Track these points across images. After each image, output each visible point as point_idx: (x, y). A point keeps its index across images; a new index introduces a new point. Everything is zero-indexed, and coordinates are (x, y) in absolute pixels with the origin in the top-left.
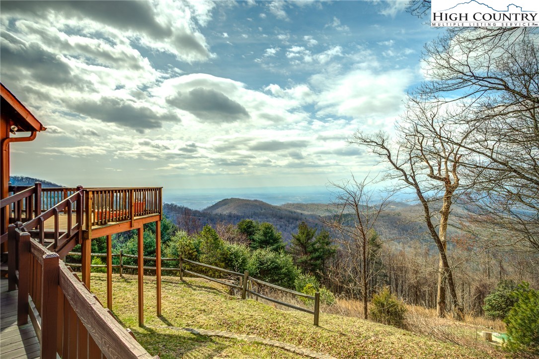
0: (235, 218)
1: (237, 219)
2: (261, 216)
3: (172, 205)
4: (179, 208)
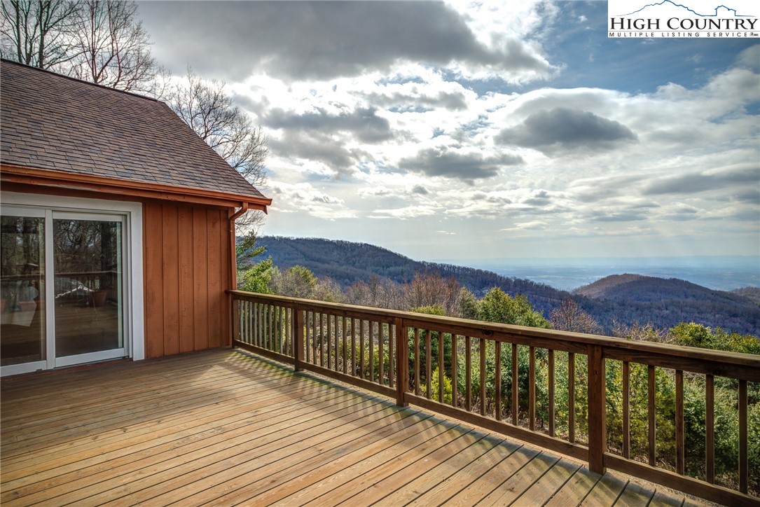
0: (633, 308)
1: (637, 309)
2: (688, 309)
3: (526, 281)
4: (537, 286)
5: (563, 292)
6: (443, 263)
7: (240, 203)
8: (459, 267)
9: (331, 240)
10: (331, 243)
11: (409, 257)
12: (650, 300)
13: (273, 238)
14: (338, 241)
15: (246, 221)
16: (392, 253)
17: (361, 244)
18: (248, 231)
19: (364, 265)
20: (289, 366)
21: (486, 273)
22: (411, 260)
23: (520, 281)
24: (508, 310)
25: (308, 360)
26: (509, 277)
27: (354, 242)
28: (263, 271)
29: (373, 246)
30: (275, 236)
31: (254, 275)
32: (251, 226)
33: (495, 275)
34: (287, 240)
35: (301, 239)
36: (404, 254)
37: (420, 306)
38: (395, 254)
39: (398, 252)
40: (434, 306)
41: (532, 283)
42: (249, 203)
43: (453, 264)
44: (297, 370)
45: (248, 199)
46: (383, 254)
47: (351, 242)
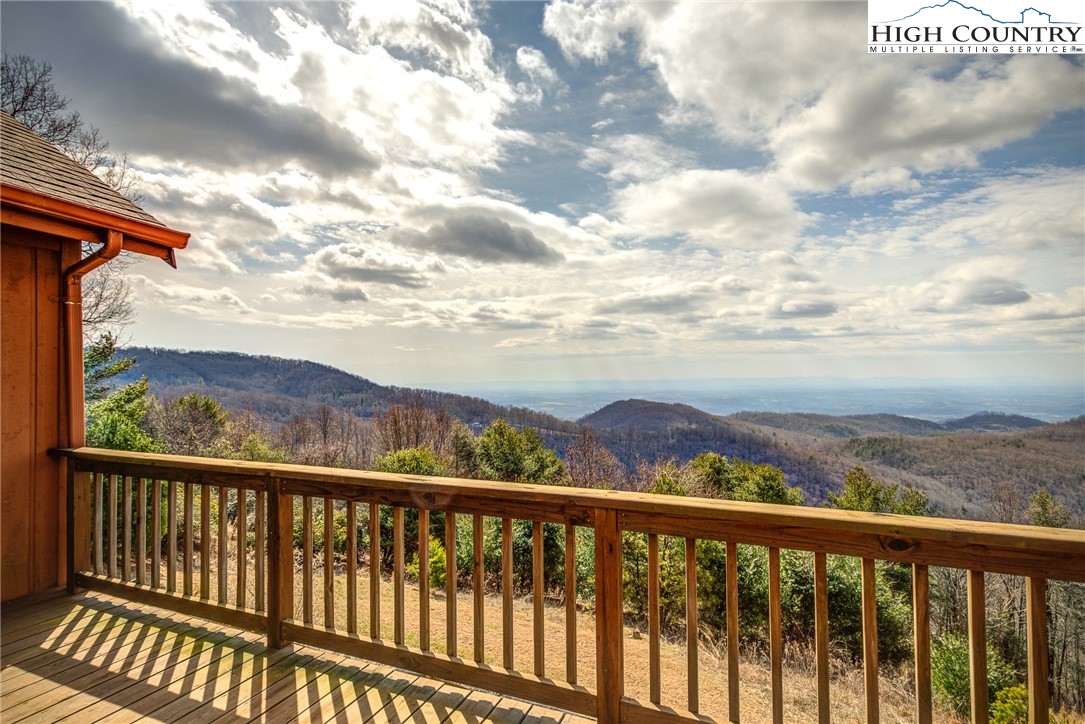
3: (524, 410)
4: (539, 416)
5: (567, 422)
6: (420, 387)
7: (101, 234)
8: (441, 394)
9: (250, 355)
10: (252, 358)
11: (372, 380)
12: (656, 429)
13: (147, 350)
14: (262, 357)
15: (95, 316)
16: (347, 374)
17: (300, 362)
18: (98, 334)
19: (304, 391)
20: (249, 636)
21: (476, 400)
22: (375, 385)
23: (518, 410)
24: (514, 449)
25: (308, 619)
26: (504, 405)
27: (288, 358)
28: (129, 401)
29: (318, 365)
30: (151, 346)
31: (111, 410)
32: (105, 324)
33: (487, 403)
34: (173, 354)
35: (197, 353)
36: (364, 376)
37: (401, 449)
38: (352, 376)
39: (355, 373)
40: (419, 447)
41: (531, 412)
42: (127, 238)
43: (432, 390)
44: (275, 645)
45: (124, 225)
46: (333, 375)
47: (283, 358)
